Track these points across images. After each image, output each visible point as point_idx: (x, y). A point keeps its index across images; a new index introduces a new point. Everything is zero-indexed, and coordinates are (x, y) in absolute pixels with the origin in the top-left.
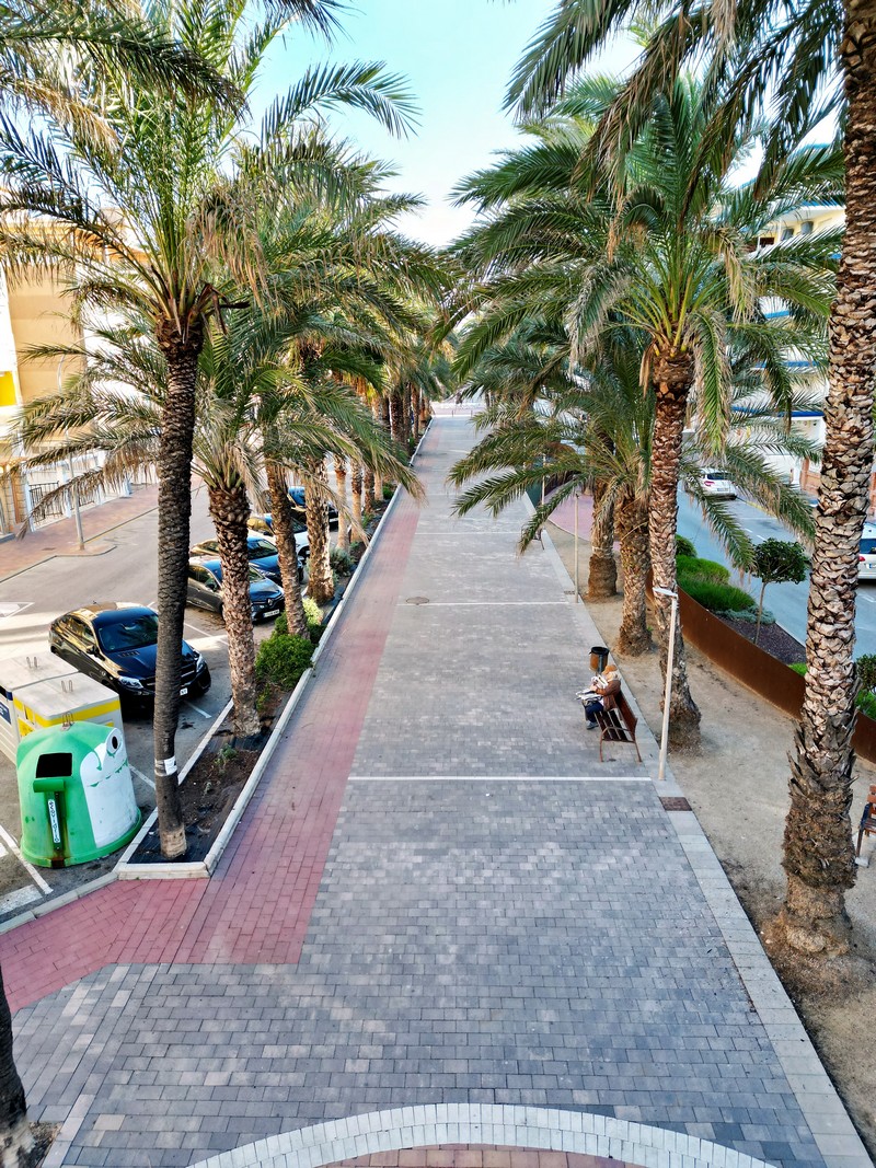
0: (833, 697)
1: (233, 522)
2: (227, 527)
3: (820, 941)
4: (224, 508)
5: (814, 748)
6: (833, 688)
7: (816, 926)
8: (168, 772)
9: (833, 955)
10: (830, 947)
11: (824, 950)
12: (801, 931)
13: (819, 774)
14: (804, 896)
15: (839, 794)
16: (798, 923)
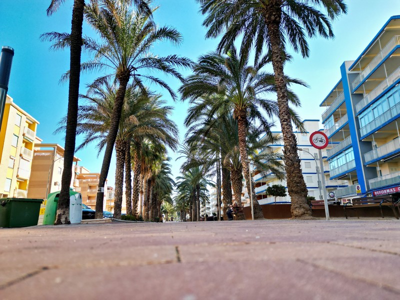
0: (290, 139)
4: (120, 145)
7: (301, 206)
8: (102, 191)
9: (307, 215)
10: (306, 212)
11: (304, 213)
12: (297, 209)
13: (291, 160)
14: (295, 198)
15: (297, 163)
16: (295, 207)
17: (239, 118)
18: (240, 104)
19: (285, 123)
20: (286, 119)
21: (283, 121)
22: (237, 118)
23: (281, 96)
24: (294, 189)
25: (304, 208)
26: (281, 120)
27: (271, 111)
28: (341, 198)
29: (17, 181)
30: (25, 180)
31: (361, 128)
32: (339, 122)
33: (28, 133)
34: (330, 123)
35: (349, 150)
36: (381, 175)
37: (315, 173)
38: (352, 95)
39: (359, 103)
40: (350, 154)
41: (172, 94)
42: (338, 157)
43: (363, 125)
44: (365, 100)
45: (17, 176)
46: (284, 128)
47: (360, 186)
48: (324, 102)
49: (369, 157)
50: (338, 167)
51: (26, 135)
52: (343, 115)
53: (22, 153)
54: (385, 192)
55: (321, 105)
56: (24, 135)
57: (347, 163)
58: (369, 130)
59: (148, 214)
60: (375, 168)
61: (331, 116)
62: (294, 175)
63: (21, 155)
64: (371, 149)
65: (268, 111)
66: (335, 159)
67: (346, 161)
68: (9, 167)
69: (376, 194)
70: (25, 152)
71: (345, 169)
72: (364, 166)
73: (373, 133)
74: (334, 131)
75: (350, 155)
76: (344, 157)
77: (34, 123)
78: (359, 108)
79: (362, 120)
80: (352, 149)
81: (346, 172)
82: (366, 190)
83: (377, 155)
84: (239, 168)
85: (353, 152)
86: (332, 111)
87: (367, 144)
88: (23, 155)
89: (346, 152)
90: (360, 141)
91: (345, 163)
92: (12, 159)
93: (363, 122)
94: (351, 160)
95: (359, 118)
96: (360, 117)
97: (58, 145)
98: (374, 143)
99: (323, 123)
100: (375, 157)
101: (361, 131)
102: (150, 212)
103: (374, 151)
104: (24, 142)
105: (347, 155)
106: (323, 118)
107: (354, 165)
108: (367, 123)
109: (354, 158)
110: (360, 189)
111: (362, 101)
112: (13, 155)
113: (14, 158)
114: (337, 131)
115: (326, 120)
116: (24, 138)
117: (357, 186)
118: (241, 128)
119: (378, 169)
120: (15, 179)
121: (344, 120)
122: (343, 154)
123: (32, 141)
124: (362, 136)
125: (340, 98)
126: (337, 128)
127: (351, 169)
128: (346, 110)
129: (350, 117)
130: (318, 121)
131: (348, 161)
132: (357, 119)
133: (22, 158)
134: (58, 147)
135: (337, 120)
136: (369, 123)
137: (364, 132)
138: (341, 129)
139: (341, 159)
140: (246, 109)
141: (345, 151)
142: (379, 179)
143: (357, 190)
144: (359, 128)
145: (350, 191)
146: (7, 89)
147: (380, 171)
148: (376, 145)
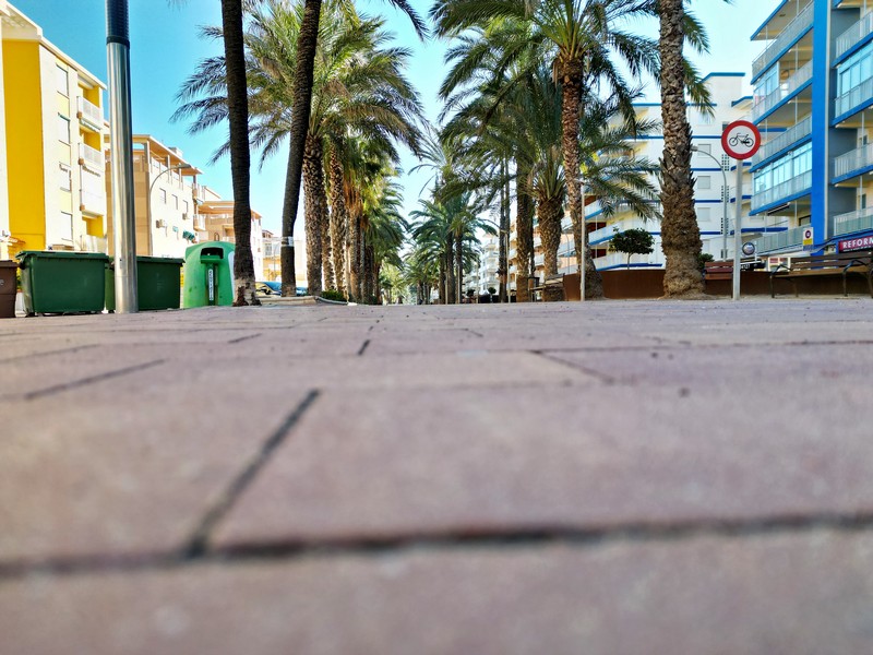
0: (679, 135)
1: (314, 157)
2: (310, 160)
3: (687, 281)
4: (309, 146)
5: (672, 167)
6: (678, 130)
7: (684, 273)
8: (290, 245)
9: (695, 291)
10: (693, 285)
11: (690, 288)
12: (676, 279)
13: (676, 181)
14: (676, 258)
15: (688, 187)
16: (673, 275)
17: (567, 80)
18: (570, 46)
19: (671, 97)
20: (674, 89)
21: (668, 94)
22: (561, 80)
23: (669, 32)
24: (674, 241)
25: (690, 277)
26: (663, 89)
27: (637, 61)
28: (767, 256)
29: (84, 219)
30: (99, 217)
31: (838, 95)
32: (791, 80)
33: (87, 111)
34: (769, 81)
35: (804, 149)
36: (864, 206)
37: (719, 201)
38: (832, 10)
39: (847, 34)
40: (803, 157)
41: (417, 23)
42: (776, 164)
43: (846, 89)
44: (861, 24)
45: (81, 208)
46: (667, 110)
47: (812, 230)
48: (761, 29)
49: (843, 166)
50: (772, 188)
51: (84, 115)
52: (803, 62)
53: (82, 157)
54: (866, 242)
55: (754, 38)
56: (79, 115)
57: (793, 179)
58: (857, 102)
59: (359, 289)
60: (853, 190)
61: (773, 64)
62: (678, 212)
63: (80, 162)
64: (853, 146)
65: (631, 60)
66: (769, 168)
67: (792, 174)
68: (62, 189)
69: (845, 246)
70: (87, 155)
71: (787, 191)
72: (830, 185)
73: (863, 108)
74: (776, 102)
75: (803, 161)
76: (788, 166)
77: (96, 87)
78: (843, 45)
79: (846, 75)
80: (810, 145)
81: (790, 198)
82: (826, 238)
83: (865, 159)
84: (556, 194)
85: (810, 154)
86: (778, 53)
87: (845, 135)
88: (86, 162)
89: (796, 153)
90: (831, 127)
91: (788, 177)
92: (64, 170)
93: (846, 83)
94: (803, 171)
95: (839, 71)
96: (840, 69)
97: (151, 138)
98: (861, 134)
99: (753, 82)
100: (858, 165)
101: (837, 102)
102: (362, 285)
103: (858, 152)
104: (82, 131)
105: (796, 161)
106: (754, 70)
107: (808, 183)
108: (856, 82)
109: (810, 167)
110: (812, 237)
111: (853, 29)
112: (66, 161)
113: (69, 169)
114: (783, 104)
115: (761, 76)
116: (80, 123)
117: (806, 230)
118: (568, 103)
119: (860, 192)
120: (78, 215)
121: (803, 75)
122: (788, 157)
123: (97, 130)
124: (837, 115)
125: (803, 18)
126: (785, 94)
127: (801, 193)
128: (811, 49)
129: (818, 70)
130: (742, 75)
131: (796, 174)
132: (833, 71)
133: (85, 168)
134: (152, 142)
135: (786, 74)
136: (861, 84)
137: (843, 107)
138: (792, 97)
139: (781, 168)
140: (582, 58)
141: (793, 150)
142: (857, 214)
143: (804, 238)
144: (833, 97)
145: (790, 241)
146: (127, 44)
147: (864, 196)
148: (865, 138)
